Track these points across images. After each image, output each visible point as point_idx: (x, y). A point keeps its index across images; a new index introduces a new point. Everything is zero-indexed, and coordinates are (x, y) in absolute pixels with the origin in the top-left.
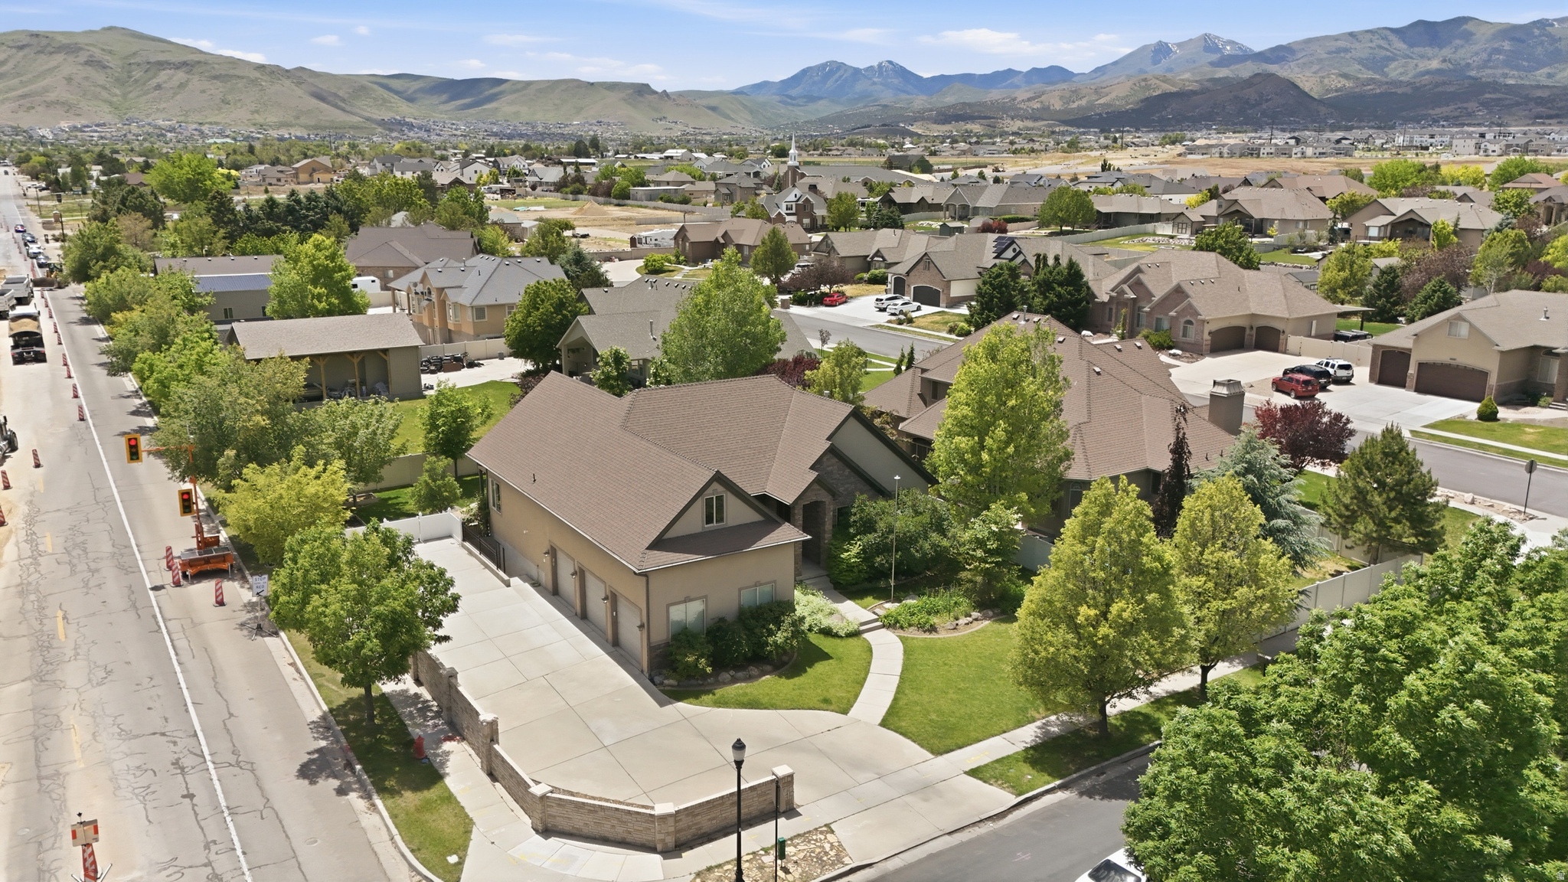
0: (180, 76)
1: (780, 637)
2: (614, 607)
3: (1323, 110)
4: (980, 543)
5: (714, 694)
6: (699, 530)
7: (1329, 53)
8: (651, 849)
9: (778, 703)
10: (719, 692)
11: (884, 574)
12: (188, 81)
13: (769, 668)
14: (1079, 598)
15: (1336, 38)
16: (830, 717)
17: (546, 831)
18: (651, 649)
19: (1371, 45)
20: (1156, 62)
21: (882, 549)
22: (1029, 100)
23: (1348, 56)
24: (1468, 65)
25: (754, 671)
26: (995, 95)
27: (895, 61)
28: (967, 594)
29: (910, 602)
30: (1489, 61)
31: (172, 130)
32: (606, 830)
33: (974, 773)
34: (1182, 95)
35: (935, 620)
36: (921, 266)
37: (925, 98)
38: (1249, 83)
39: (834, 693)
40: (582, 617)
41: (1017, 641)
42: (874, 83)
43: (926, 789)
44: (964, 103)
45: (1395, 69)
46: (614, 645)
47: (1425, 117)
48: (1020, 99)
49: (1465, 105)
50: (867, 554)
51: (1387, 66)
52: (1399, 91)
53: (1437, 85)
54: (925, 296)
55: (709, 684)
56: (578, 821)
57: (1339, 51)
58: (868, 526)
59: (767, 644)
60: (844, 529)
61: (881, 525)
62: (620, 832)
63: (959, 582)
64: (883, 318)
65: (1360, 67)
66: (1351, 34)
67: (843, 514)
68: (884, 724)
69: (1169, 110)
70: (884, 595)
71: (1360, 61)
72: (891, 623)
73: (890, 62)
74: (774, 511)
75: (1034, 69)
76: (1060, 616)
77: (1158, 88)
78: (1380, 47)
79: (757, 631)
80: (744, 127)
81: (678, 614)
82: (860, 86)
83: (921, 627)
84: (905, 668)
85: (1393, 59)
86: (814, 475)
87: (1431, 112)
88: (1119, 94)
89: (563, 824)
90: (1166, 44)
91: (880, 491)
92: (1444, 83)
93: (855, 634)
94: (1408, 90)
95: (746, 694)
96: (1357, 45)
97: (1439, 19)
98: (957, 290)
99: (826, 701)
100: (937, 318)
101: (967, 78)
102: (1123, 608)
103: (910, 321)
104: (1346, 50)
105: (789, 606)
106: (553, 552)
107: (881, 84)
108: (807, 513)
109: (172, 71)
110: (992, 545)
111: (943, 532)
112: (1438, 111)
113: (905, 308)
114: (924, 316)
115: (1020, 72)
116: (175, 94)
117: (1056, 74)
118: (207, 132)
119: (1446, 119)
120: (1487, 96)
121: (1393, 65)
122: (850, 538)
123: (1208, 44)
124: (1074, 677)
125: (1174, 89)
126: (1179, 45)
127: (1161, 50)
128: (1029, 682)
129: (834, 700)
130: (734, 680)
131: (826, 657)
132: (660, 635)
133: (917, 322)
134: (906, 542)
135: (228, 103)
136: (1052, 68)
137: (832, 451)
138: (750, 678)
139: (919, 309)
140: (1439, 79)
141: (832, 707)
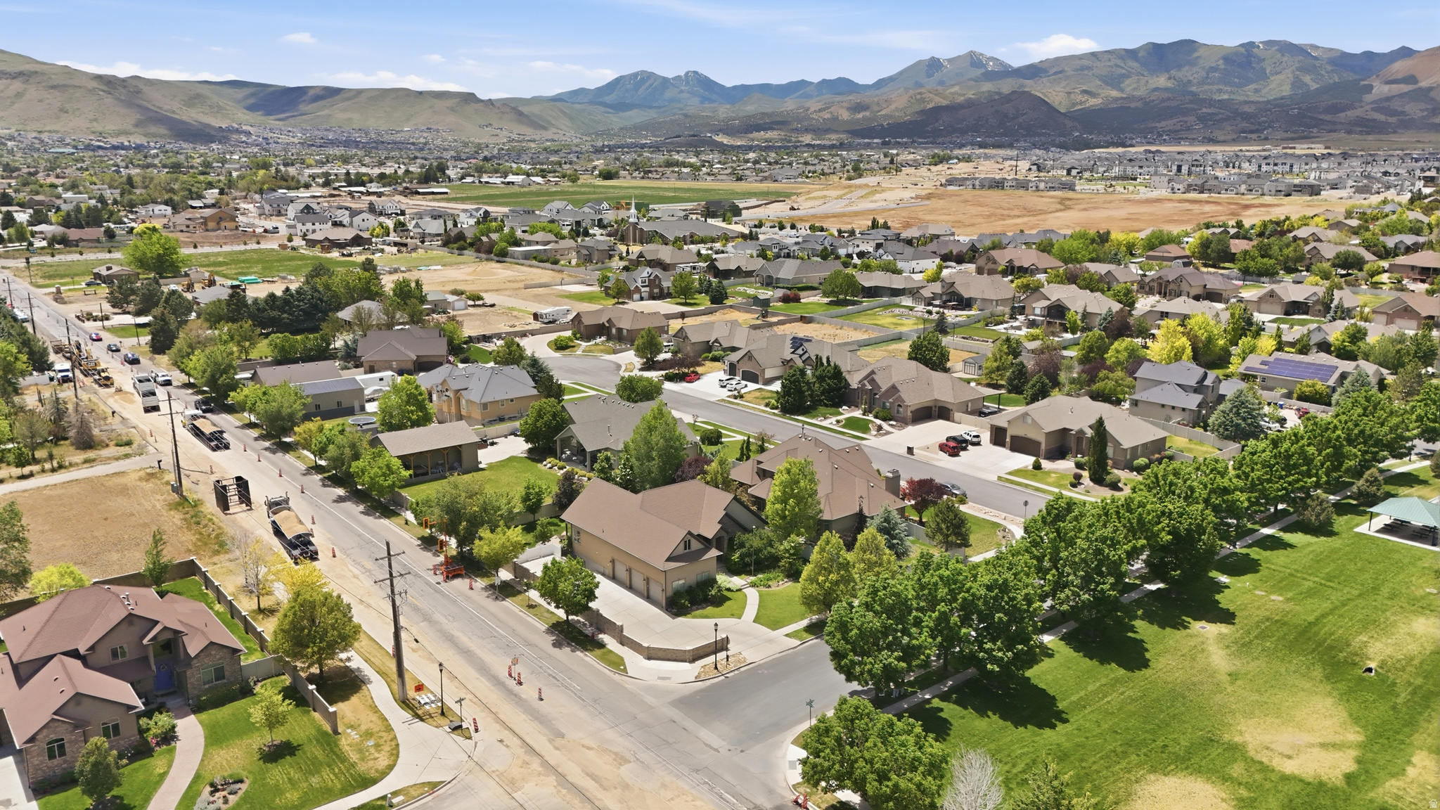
0: (17, 85)
1: (713, 592)
2: (648, 584)
3: (1069, 124)
4: (787, 551)
5: (691, 614)
6: (682, 553)
7: (1076, 70)
8: (685, 661)
9: (716, 616)
10: (693, 613)
11: (748, 565)
12: (25, 90)
13: (710, 604)
14: (819, 574)
15: (1080, 57)
16: (734, 620)
17: (649, 658)
18: (667, 598)
19: (1109, 64)
20: (930, 75)
21: (749, 555)
22: (820, 110)
23: (1090, 74)
24: (1189, 81)
25: (705, 605)
26: (789, 105)
27: (700, 71)
28: (782, 572)
29: (760, 576)
30: (1207, 78)
31: (12, 138)
32: (669, 656)
33: (787, 635)
34: (952, 108)
35: (770, 583)
36: (746, 358)
37: (728, 106)
38: (1007, 99)
39: (735, 612)
40: (630, 588)
41: (800, 589)
42: (682, 91)
43: (771, 641)
44: (763, 113)
45: (1129, 85)
46: (648, 598)
47: (1151, 131)
48: (812, 110)
49: (1185, 119)
50: (742, 557)
51: (1123, 82)
52: (1133, 105)
53: (1163, 101)
54: (751, 377)
56: (660, 654)
57: (1083, 68)
58: (742, 545)
59: (709, 595)
60: (732, 549)
61: (747, 545)
62: (674, 657)
63: (779, 567)
64: (724, 393)
65: (1099, 83)
66: (1093, 54)
67: (731, 540)
68: (754, 621)
69: (941, 122)
70: (749, 573)
71: (1101, 78)
72: (753, 585)
73: (695, 72)
74: (707, 543)
75: (824, 81)
76: (812, 580)
77: (931, 101)
78: (1117, 66)
79: (705, 589)
80: (565, 134)
81: (676, 584)
82: (669, 94)
83: (764, 586)
84: (760, 602)
85: (1128, 76)
86: (720, 526)
87: (1158, 125)
88: (898, 107)
89: (654, 656)
90: (938, 59)
91: (747, 530)
92: (1169, 99)
93: (739, 590)
94: (1139, 104)
95: (703, 613)
96: (1098, 64)
97: (1166, 42)
98: (769, 373)
99: (733, 615)
100: (758, 394)
101: (765, 89)
102: (833, 577)
103: (741, 397)
104: (1089, 68)
105: (714, 581)
106: (613, 561)
107: (688, 92)
108: (717, 542)
109: (9, 81)
110: (792, 552)
111: (772, 546)
112: (1163, 124)
113: (738, 387)
114: (749, 392)
115: (811, 83)
116: (13, 103)
117: (843, 86)
118: (46, 140)
119: (1169, 132)
120: (1204, 110)
121: (1127, 82)
122: (734, 550)
123: (974, 60)
124: (819, 601)
125: (945, 103)
126: (949, 61)
127: (934, 65)
128: (804, 603)
129: (735, 614)
130: (698, 609)
131: (730, 599)
132: (670, 593)
133: (747, 397)
134: (759, 551)
135: (66, 112)
136: (840, 79)
137: (727, 515)
138: (703, 608)
139: (746, 386)
140: (1166, 95)
141: (735, 617)
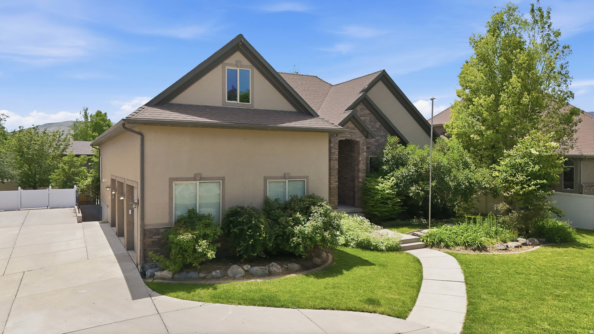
5: (215, 289)
6: (219, 104)
9: (303, 301)
13: (296, 266)
21: (417, 178)
25: (275, 267)
50: (401, 186)
55: (213, 278)
59: (293, 235)
72: (435, 243)
79: (282, 220)
95: (261, 290)
99: (371, 301)
122: (383, 173)
129: (382, 302)
131: (365, 264)
134: (441, 172)
141: (381, 309)
